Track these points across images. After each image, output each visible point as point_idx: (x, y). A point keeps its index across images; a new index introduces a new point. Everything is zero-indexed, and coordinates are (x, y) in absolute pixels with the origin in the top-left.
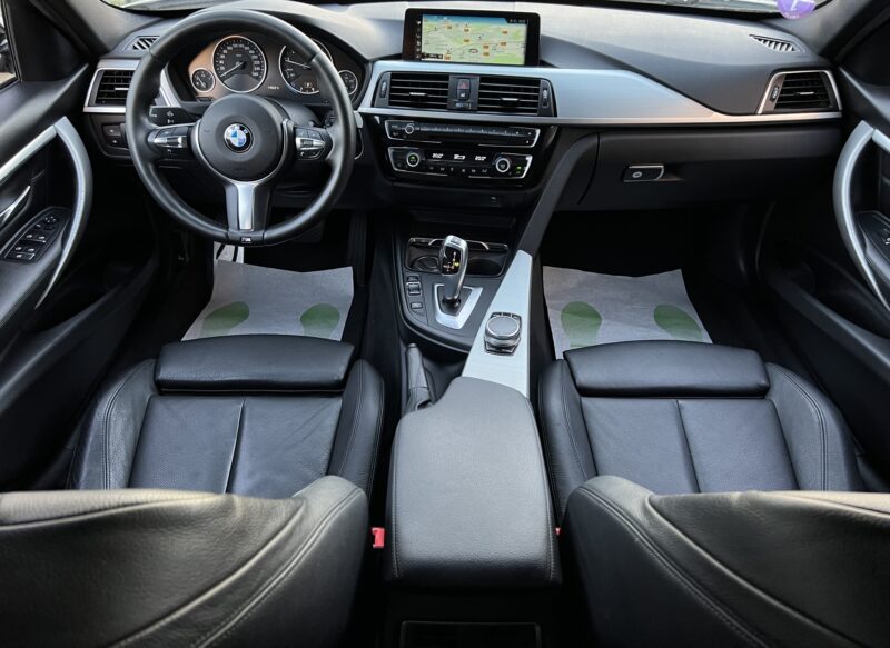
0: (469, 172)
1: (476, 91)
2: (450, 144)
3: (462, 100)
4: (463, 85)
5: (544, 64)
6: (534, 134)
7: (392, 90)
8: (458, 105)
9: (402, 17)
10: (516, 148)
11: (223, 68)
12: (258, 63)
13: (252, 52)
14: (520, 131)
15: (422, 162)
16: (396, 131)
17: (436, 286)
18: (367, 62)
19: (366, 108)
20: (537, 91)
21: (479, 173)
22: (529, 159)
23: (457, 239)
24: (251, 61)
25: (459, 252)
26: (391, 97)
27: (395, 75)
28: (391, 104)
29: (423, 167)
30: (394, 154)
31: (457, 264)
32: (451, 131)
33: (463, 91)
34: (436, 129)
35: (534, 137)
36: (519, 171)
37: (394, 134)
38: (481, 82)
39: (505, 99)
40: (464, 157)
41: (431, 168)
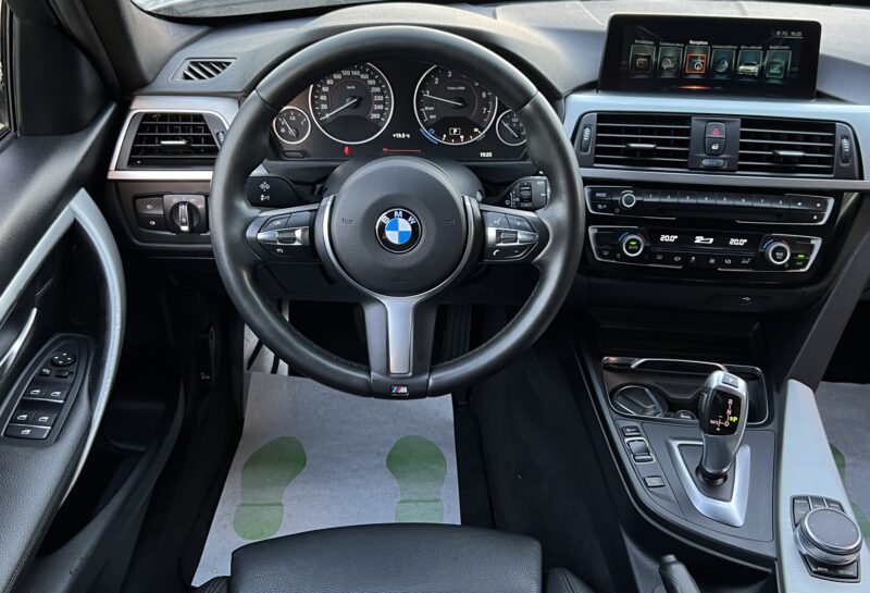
0: (720, 262)
1: (735, 141)
2: (689, 221)
3: (713, 155)
4: (715, 132)
6: (825, 204)
7: (599, 140)
8: (705, 162)
10: (796, 225)
11: (324, 107)
12: (381, 98)
13: (371, 82)
14: (804, 201)
15: (648, 249)
16: (602, 201)
17: (675, 444)
18: (559, 92)
20: (832, 139)
21: (737, 264)
22: (817, 243)
23: (732, 378)
24: (370, 96)
25: (737, 400)
26: (598, 151)
27: (603, 116)
28: (598, 161)
29: (648, 255)
30: (597, 236)
31: (735, 419)
32: (693, 201)
33: (715, 140)
34: (668, 199)
35: (825, 210)
36: (800, 260)
37: (600, 206)
38: (742, 127)
39: (782, 153)
40: (711, 240)
41: (659, 257)
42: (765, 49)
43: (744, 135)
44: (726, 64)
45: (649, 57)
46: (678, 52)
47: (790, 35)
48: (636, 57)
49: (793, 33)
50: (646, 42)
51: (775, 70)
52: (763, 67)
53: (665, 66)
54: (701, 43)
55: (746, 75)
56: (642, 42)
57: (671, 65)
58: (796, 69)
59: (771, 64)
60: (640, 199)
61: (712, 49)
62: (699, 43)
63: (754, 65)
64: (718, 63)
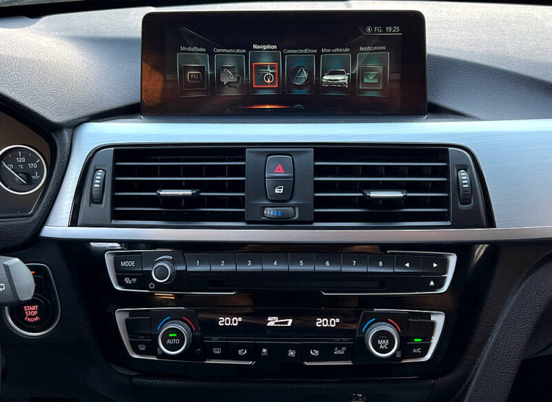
0: (303, 354)
1: (307, 179)
3: (278, 201)
4: (277, 169)
5: (437, 111)
6: (444, 264)
7: (117, 186)
8: (270, 212)
9: (138, 33)
14: (414, 261)
15: (194, 342)
18: (58, 128)
19: (59, 226)
21: (327, 354)
22: (439, 319)
26: (116, 201)
27: (123, 153)
28: (118, 215)
29: (198, 349)
30: (127, 322)
32: (258, 268)
33: (278, 181)
34: (223, 267)
35: (445, 272)
36: (417, 346)
37: (127, 280)
38: (316, 159)
39: (374, 194)
40: (290, 321)
41: (217, 351)
42: (354, 51)
43: (319, 171)
44: (305, 75)
45: (202, 69)
46: (239, 61)
47: (384, 31)
48: (187, 69)
49: (389, 29)
50: (195, 48)
51: (370, 79)
52: (353, 75)
53: (225, 80)
54: (268, 47)
55: (333, 87)
56: (189, 49)
57: (233, 79)
58: (397, 76)
59: (363, 72)
60: (182, 268)
61: (283, 55)
62: (265, 47)
63: (342, 73)
64: (294, 72)
